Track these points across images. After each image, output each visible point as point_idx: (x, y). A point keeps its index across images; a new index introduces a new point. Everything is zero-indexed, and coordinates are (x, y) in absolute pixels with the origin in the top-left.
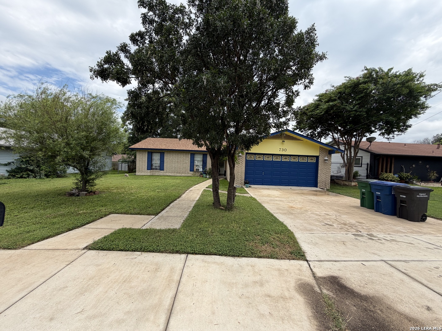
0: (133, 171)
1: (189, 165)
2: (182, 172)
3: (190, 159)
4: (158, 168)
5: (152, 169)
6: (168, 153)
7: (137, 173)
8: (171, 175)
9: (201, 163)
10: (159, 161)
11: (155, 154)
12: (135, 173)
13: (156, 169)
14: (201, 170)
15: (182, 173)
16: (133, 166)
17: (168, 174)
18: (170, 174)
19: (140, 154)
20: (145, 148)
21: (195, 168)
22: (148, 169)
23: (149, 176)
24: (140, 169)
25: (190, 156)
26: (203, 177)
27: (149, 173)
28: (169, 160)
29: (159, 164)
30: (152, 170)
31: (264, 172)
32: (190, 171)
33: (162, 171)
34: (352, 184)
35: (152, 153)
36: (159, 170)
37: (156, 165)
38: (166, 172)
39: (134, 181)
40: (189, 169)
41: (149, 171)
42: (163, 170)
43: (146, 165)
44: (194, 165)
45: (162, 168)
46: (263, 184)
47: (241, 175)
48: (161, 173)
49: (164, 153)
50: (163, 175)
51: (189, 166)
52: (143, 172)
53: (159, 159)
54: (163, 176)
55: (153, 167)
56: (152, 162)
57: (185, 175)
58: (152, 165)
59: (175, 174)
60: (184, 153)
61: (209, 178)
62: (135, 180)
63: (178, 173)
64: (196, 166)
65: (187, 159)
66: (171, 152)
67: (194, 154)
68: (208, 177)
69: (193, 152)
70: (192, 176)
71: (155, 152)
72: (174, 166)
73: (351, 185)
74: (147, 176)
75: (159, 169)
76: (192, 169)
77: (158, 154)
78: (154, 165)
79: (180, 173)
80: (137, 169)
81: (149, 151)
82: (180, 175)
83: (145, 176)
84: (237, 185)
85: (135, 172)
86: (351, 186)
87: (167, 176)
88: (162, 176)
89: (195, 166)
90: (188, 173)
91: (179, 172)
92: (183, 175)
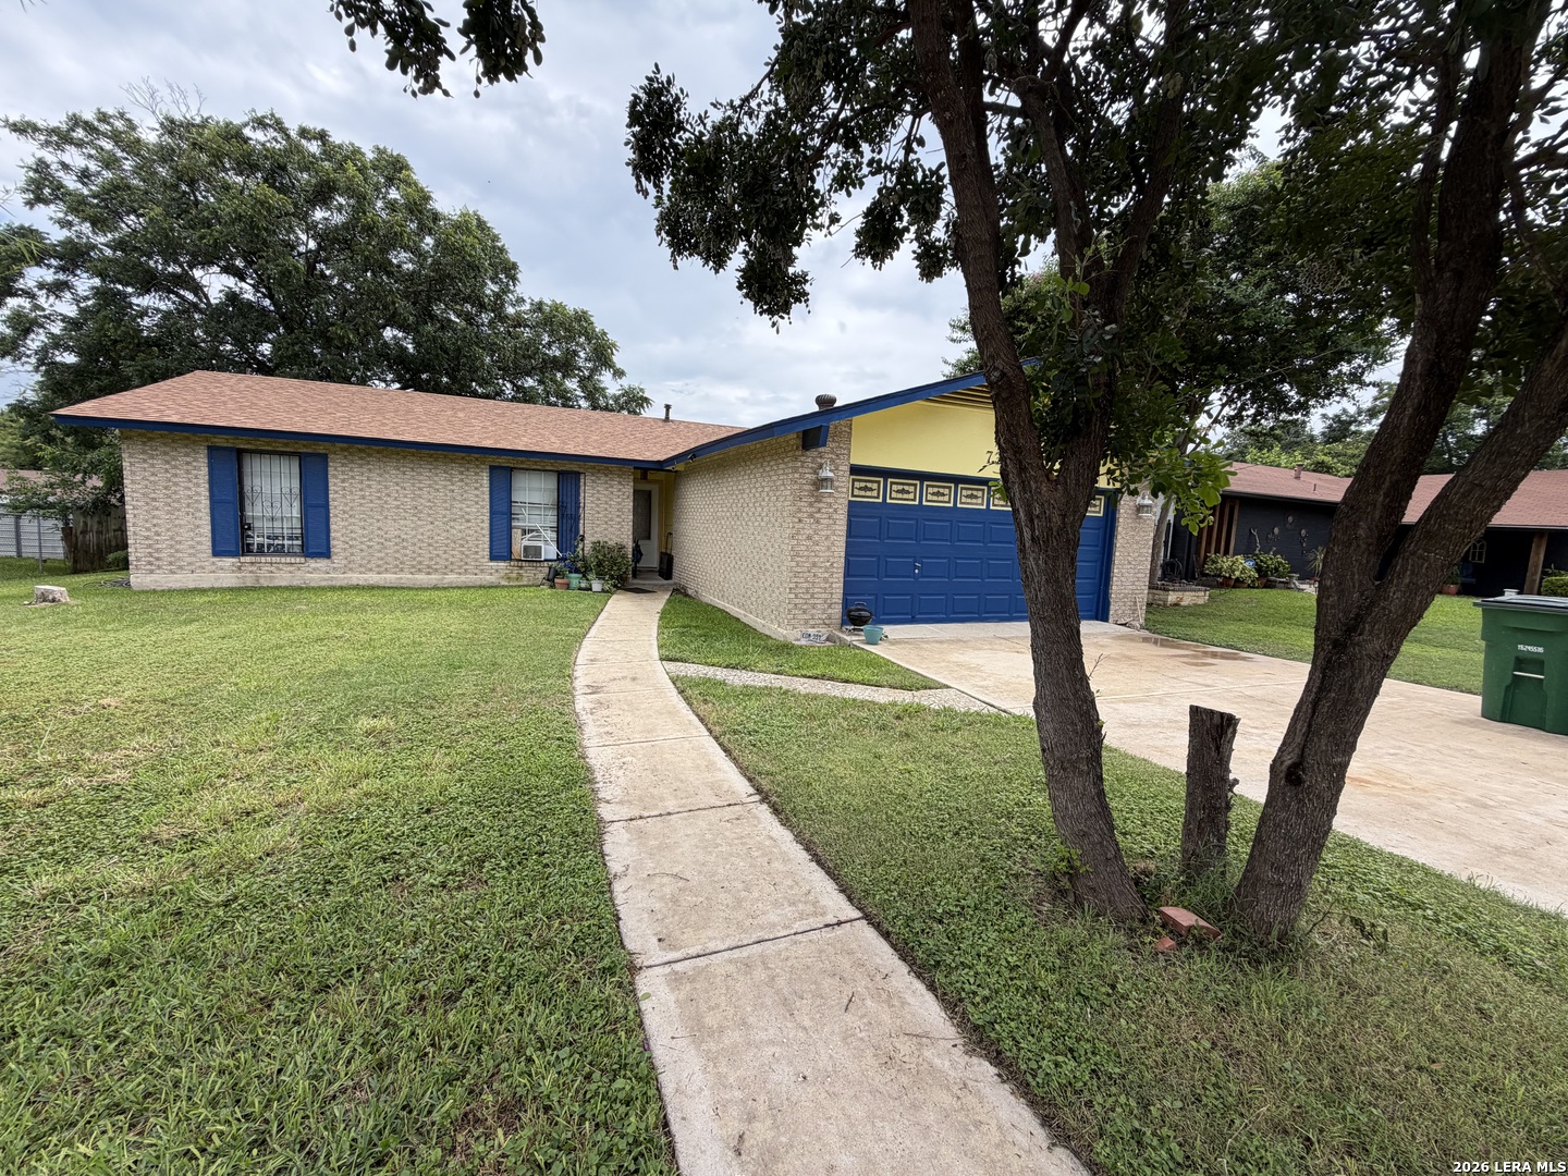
0: (102, 558)
1: (486, 525)
2: (443, 562)
3: (487, 497)
4: (286, 542)
5: (246, 550)
6: (352, 462)
7: (137, 579)
8: (382, 583)
9: (551, 519)
10: (296, 504)
11: (266, 460)
12: (118, 576)
13: (280, 551)
14: (550, 551)
15: (447, 569)
16: (99, 533)
17: (356, 578)
18: (373, 578)
19: (152, 457)
20: (186, 421)
21: (519, 543)
22: (216, 553)
23: (231, 589)
24: (157, 550)
25: (486, 482)
26: (568, 587)
27: (227, 572)
28: (363, 497)
29: (297, 524)
30: (248, 559)
31: (922, 563)
32: (493, 558)
33: (321, 563)
34: (1170, 598)
35: (240, 454)
36: (295, 555)
37: (277, 524)
38: (347, 569)
39: (122, 636)
40: (487, 546)
41: (229, 561)
42: (326, 554)
43: (206, 530)
44: (510, 528)
45: (314, 540)
46: (913, 621)
47: (825, 580)
48: (314, 572)
49: (324, 458)
50: (323, 584)
51: (487, 532)
52: (181, 568)
53: (296, 490)
54: (333, 588)
55: (257, 540)
56: (242, 509)
57: (463, 578)
58: (244, 528)
59: (406, 578)
60: (453, 461)
61: (603, 591)
62: (130, 633)
63: (420, 570)
64: (524, 532)
65: (472, 496)
66: (369, 455)
67: (512, 469)
68: (597, 586)
69: (502, 461)
70: (504, 583)
71: (261, 453)
72: (393, 533)
73: (1165, 601)
74: (213, 590)
75: (297, 550)
76: (500, 549)
77: (285, 462)
78: (257, 524)
79: (430, 570)
80: (134, 553)
81: (220, 441)
82: (434, 579)
83: (203, 591)
84: (811, 631)
85: (124, 565)
86: (1165, 606)
87: (357, 587)
88: (323, 589)
89: (517, 534)
90: (482, 571)
91: (429, 567)
92: (451, 578)
